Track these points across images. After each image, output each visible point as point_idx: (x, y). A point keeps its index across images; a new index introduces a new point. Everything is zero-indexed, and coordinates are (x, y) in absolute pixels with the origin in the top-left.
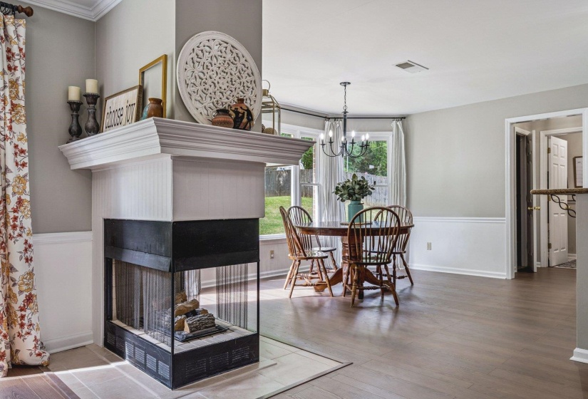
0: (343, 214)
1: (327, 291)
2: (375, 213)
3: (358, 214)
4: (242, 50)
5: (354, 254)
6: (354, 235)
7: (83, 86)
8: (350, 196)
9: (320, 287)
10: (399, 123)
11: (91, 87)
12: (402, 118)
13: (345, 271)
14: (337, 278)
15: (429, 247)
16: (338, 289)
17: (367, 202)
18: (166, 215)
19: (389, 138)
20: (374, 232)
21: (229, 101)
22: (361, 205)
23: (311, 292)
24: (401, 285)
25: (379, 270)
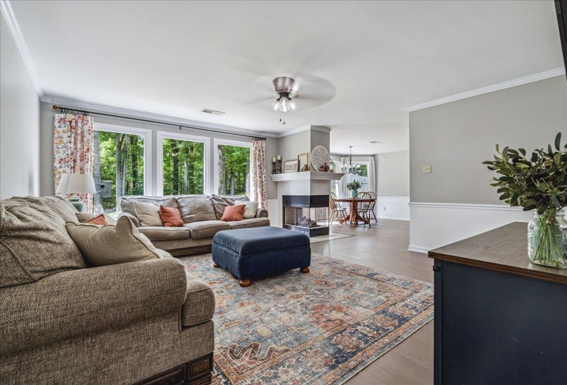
0: (350, 194)
1: (344, 223)
2: (362, 194)
3: (356, 194)
4: (325, 149)
5: (355, 209)
6: (354, 202)
7: (277, 158)
8: (353, 188)
9: (342, 221)
10: (372, 158)
11: (279, 158)
12: (374, 156)
13: (351, 216)
14: (348, 218)
15: (385, 209)
16: (348, 222)
17: (359, 190)
18: (308, 193)
19: (368, 164)
20: (362, 201)
21: (322, 164)
22: (357, 192)
23: (338, 223)
24: (372, 222)
25: (364, 216)
